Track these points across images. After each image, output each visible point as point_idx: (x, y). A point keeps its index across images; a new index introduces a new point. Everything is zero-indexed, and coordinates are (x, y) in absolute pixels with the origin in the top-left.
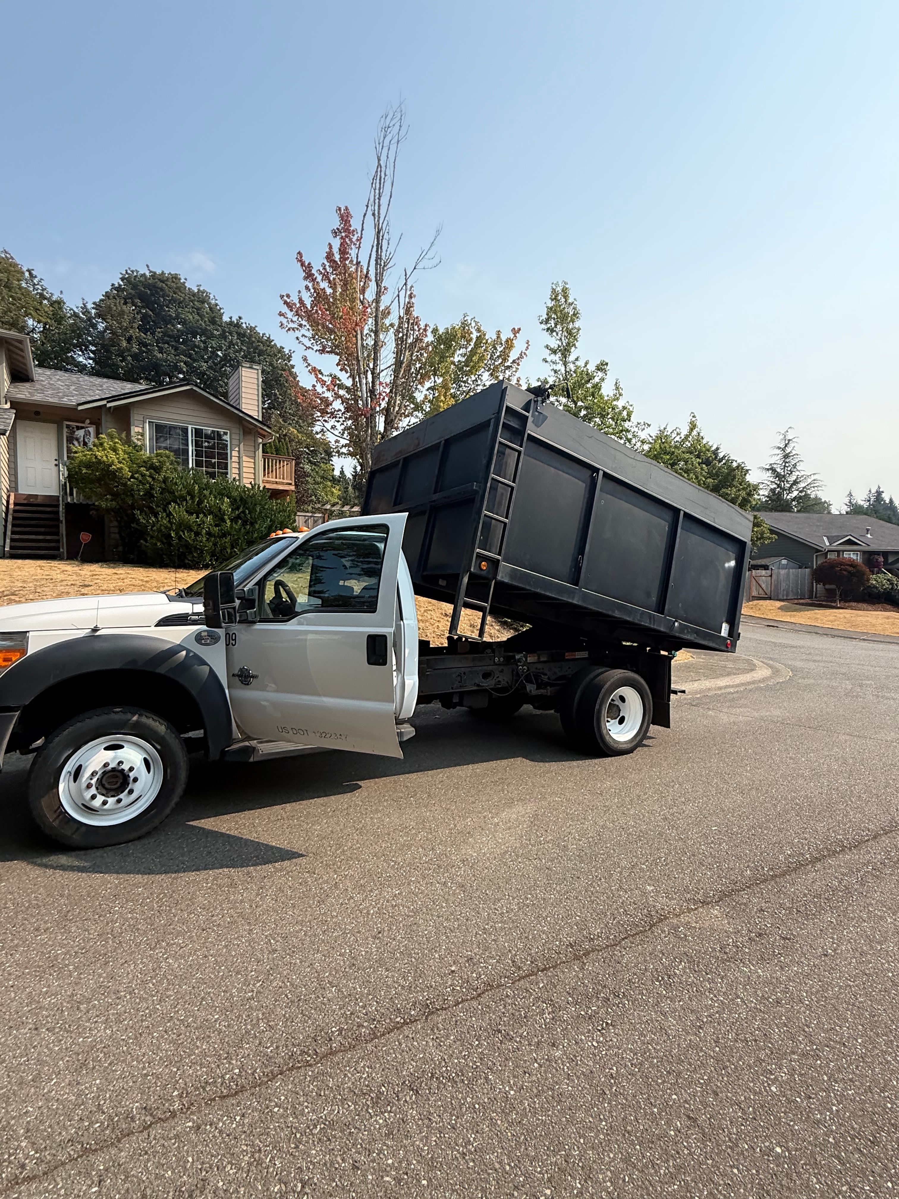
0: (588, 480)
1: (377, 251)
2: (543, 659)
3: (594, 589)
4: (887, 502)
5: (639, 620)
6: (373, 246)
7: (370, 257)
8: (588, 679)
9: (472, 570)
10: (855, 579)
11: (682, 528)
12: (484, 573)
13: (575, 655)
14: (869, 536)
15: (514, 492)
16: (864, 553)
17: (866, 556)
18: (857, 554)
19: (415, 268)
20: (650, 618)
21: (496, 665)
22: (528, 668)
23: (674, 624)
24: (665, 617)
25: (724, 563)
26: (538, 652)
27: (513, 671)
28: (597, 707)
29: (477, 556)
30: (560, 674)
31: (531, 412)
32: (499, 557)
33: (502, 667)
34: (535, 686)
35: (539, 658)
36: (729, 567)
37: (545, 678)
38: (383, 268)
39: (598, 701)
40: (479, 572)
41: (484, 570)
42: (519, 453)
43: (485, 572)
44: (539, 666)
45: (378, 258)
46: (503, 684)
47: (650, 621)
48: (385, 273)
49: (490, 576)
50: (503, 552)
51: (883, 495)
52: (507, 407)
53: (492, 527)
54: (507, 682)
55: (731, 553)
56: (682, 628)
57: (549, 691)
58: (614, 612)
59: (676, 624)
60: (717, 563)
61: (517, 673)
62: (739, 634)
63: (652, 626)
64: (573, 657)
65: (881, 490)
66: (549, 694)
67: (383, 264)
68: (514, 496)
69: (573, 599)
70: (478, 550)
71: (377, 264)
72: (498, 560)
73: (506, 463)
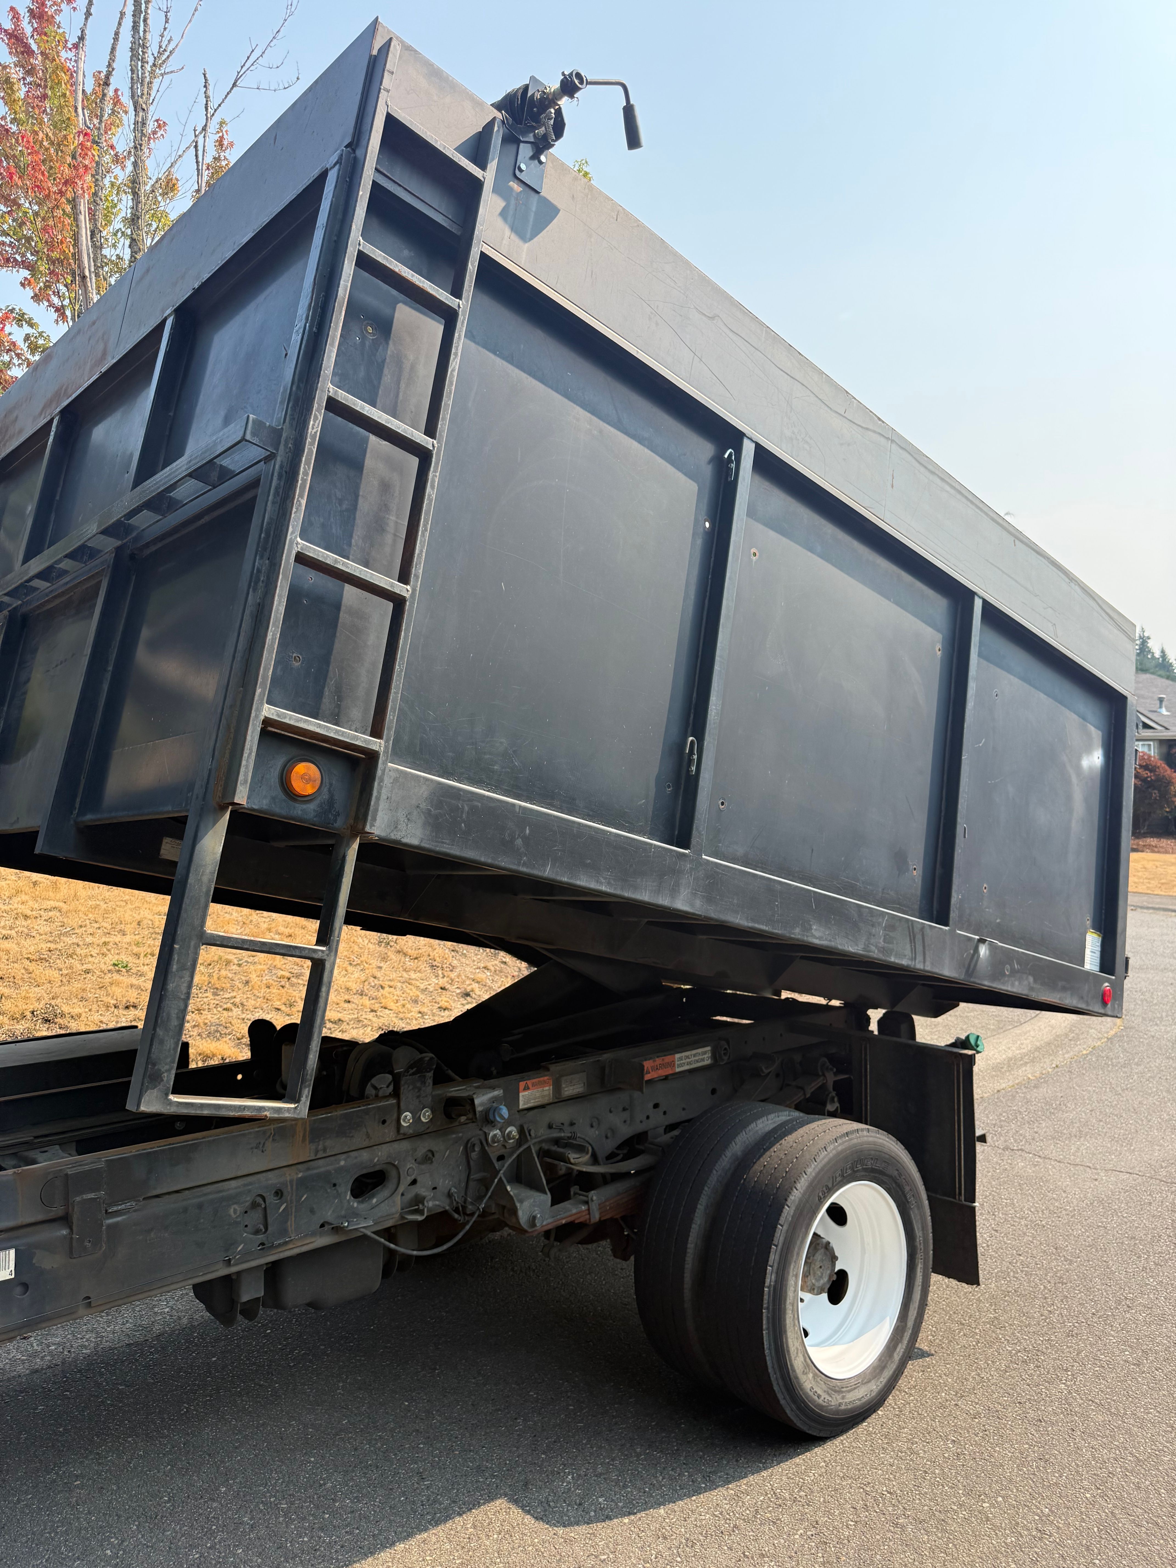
0: (707, 471)
1: (135, 28)
2: (569, 1090)
3: (740, 851)
4: (1157, 654)
5: (883, 950)
6: (122, 14)
7: (116, 38)
8: (725, 1162)
9: (241, 797)
10: (1155, 794)
11: (980, 655)
12: (307, 812)
13: (672, 1064)
14: (1164, 711)
15: (434, 476)
16: (1162, 742)
17: (1165, 749)
18: (1149, 745)
19: (234, 85)
20: (913, 940)
21: (407, 1137)
22: (521, 1131)
23: (976, 950)
24: (952, 932)
25: (1079, 759)
26: (553, 1068)
27: (468, 1148)
28: (770, 1279)
29: (264, 733)
30: (626, 1131)
31: (492, 166)
32: (376, 744)
33: (423, 1147)
34: (548, 1197)
35: (557, 1088)
36: (1090, 768)
37: (579, 1162)
38: (152, 72)
39: (774, 1257)
40: (281, 809)
41: (306, 799)
42: (449, 317)
43: (312, 807)
44: (560, 1115)
45: (138, 48)
46: (433, 1203)
47: (914, 950)
48: (156, 82)
49: (339, 823)
50: (391, 717)
51: (1150, 644)
52: (391, 121)
53: (343, 616)
54: (450, 1195)
55: (1092, 728)
56: (1000, 959)
57: (594, 1207)
58: (807, 929)
59: (983, 950)
60: (1065, 758)
61: (484, 1154)
62: (1127, 959)
63: (919, 966)
64: (668, 1071)
65: (1146, 634)
66: (596, 1217)
67: (151, 60)
68: (431, 492)
69: (674, 892)
70: (269, 711)
71: (134, 56)
72: (372, 757)
73: (399, 362)
